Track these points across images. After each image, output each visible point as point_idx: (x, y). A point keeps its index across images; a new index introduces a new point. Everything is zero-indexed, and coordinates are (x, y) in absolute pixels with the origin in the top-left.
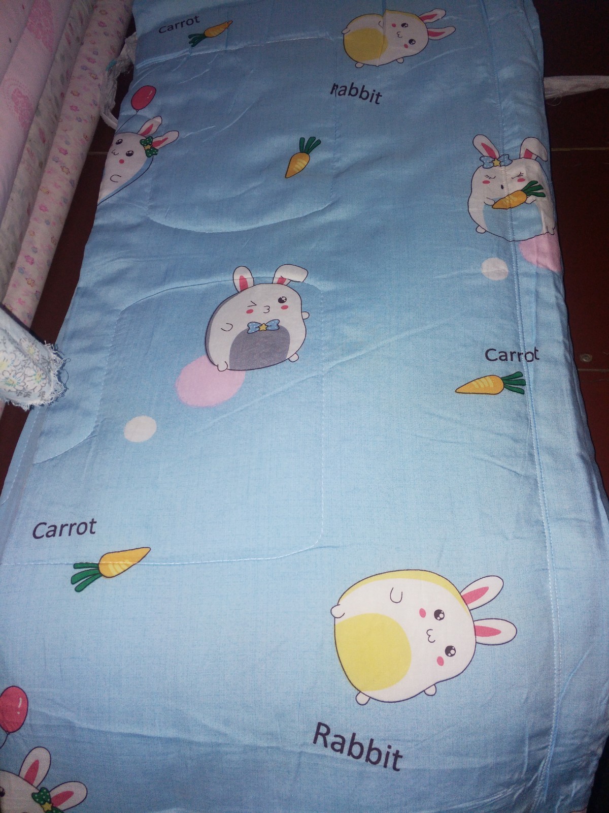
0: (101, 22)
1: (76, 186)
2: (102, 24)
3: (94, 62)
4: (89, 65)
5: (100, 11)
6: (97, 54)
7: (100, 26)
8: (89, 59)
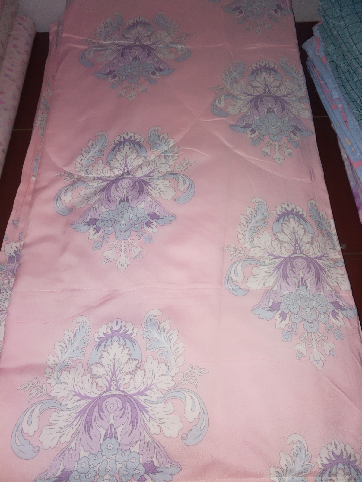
0: (15, 45)
1: (6, 153)
2: (15, 46)
3: (11, 71)
4: (9, 73)
5: (14, 38)
6: (14, 66)
7: (14, 47)
8: (9, 70)
